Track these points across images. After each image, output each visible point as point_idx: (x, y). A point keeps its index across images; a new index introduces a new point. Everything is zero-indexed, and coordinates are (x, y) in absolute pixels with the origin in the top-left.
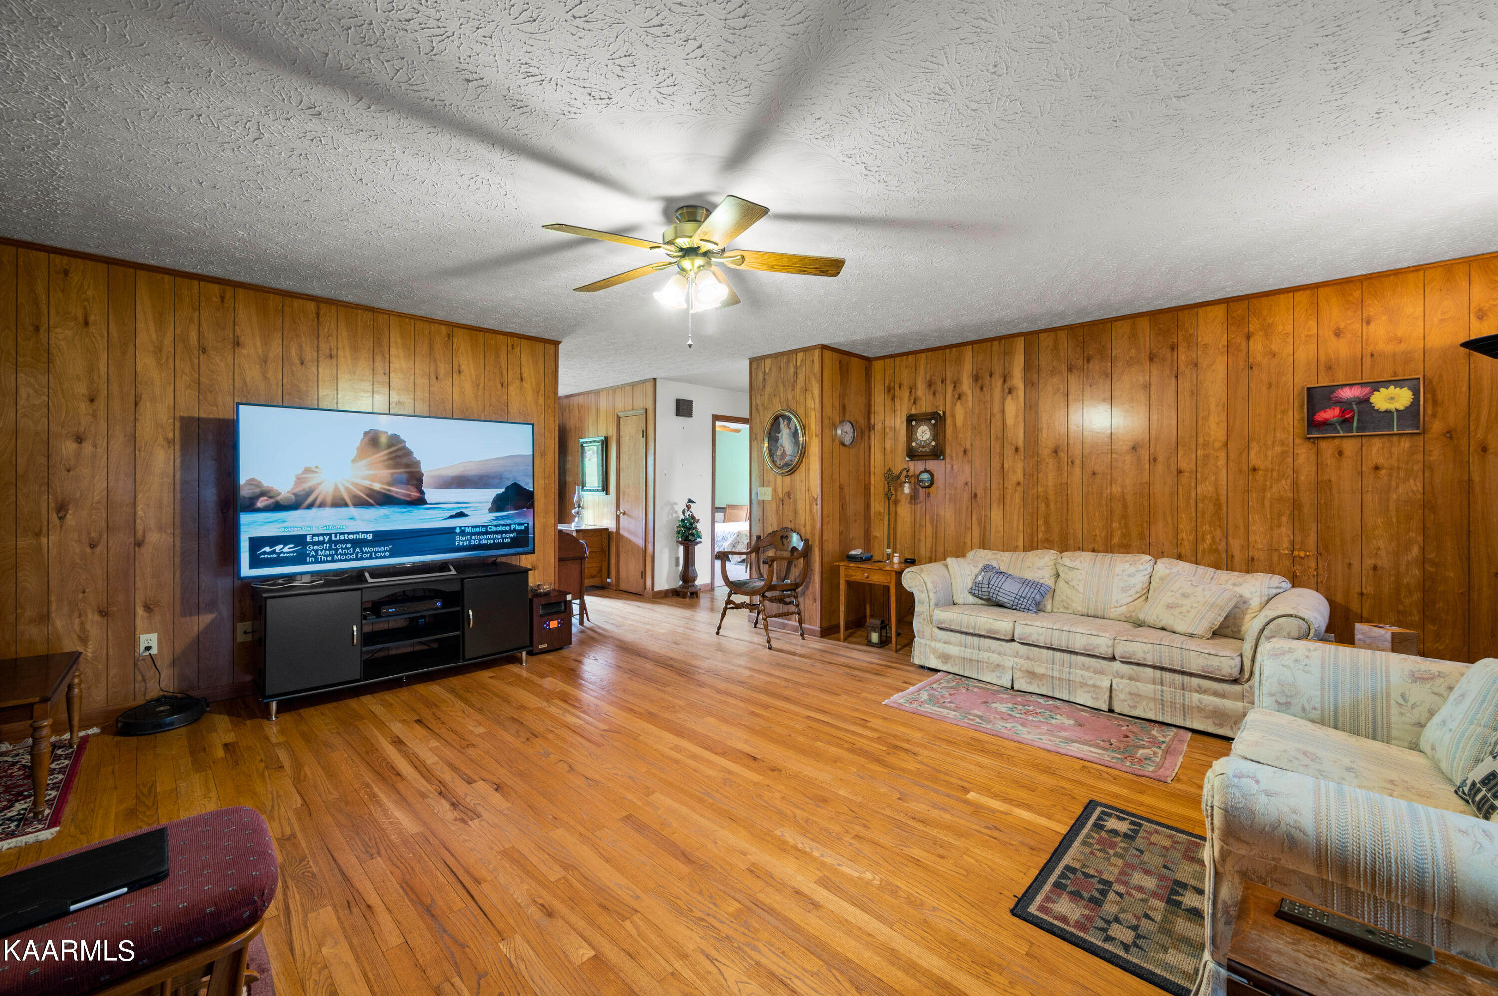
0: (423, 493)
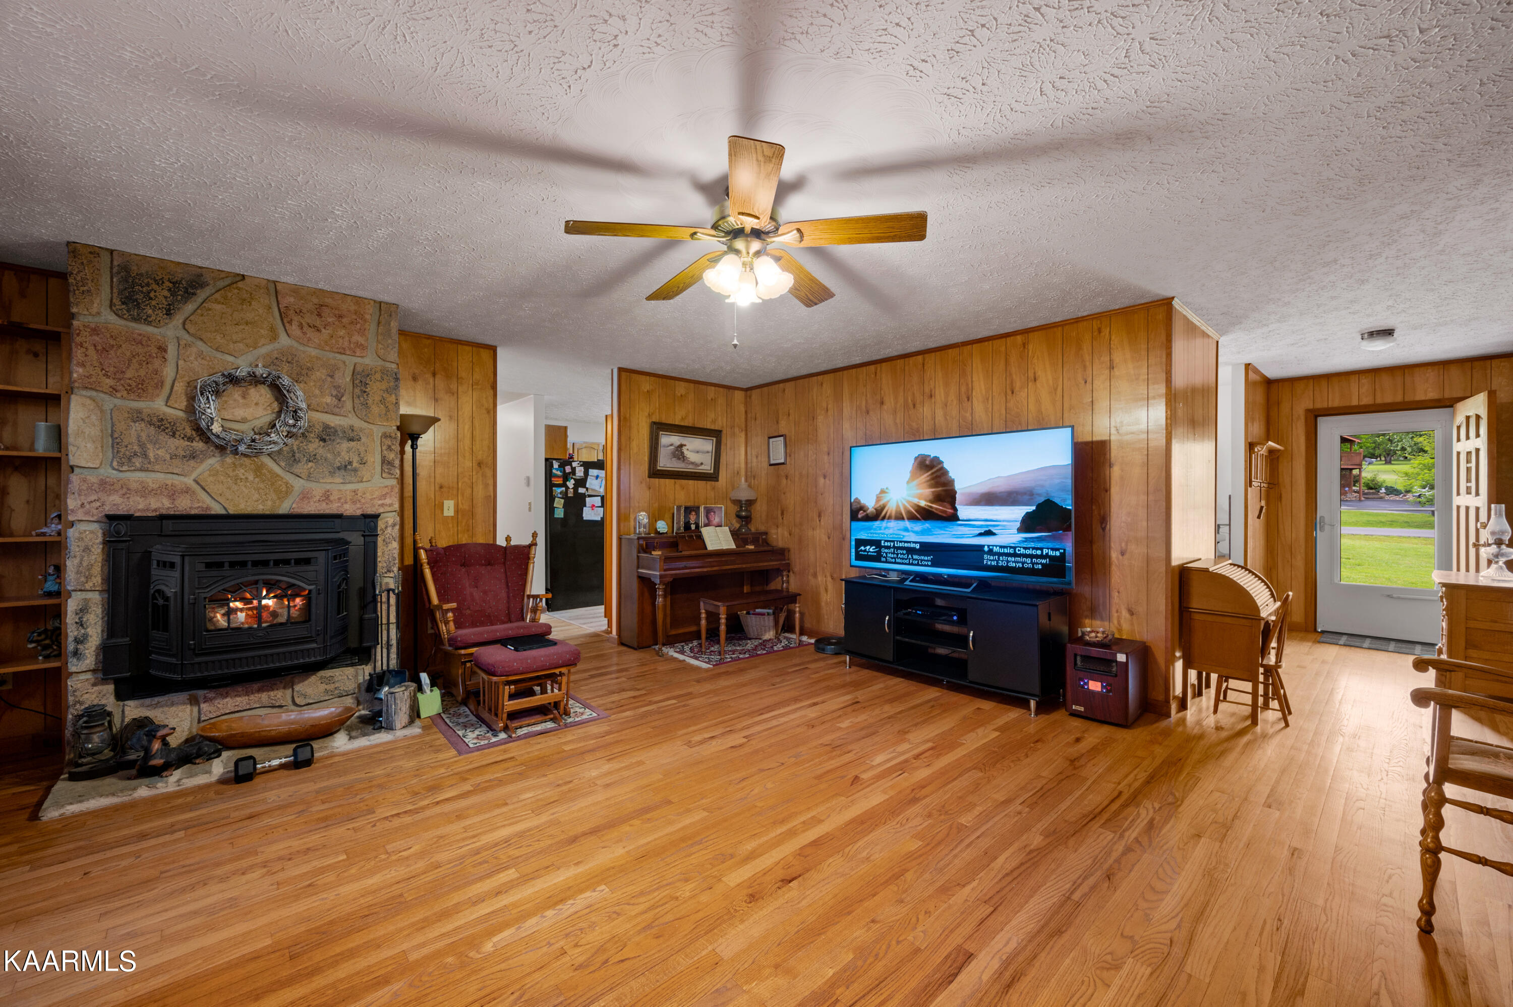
0: (956, 510)
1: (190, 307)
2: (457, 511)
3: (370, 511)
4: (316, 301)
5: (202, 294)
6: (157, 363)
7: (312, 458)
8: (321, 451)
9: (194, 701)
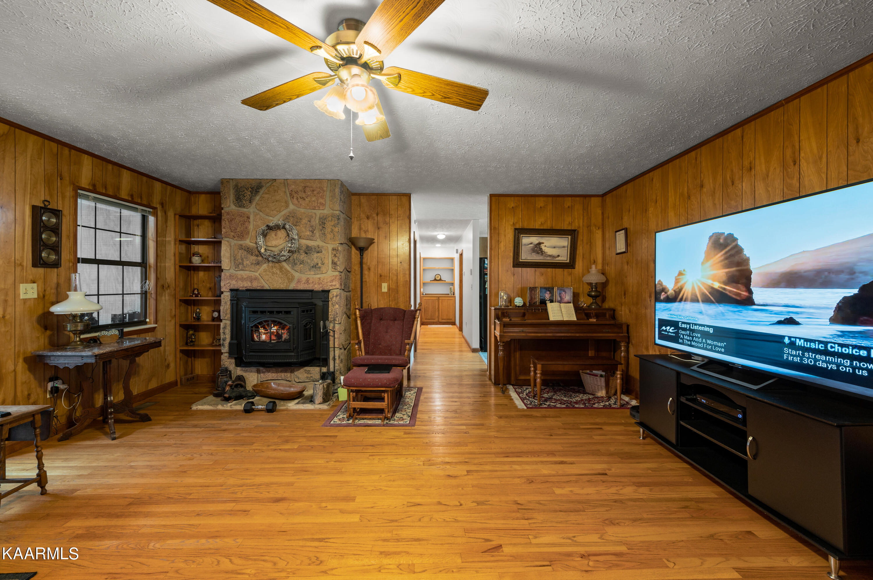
0: (750, 292)
1: (258, 198)
2: (389, 289)
3: (326, 288)
4: (303, 185)
5: (262, 191)
6: (246, 224)
7: (302, 262)
8: (305, 259)
9: (258, 372)
